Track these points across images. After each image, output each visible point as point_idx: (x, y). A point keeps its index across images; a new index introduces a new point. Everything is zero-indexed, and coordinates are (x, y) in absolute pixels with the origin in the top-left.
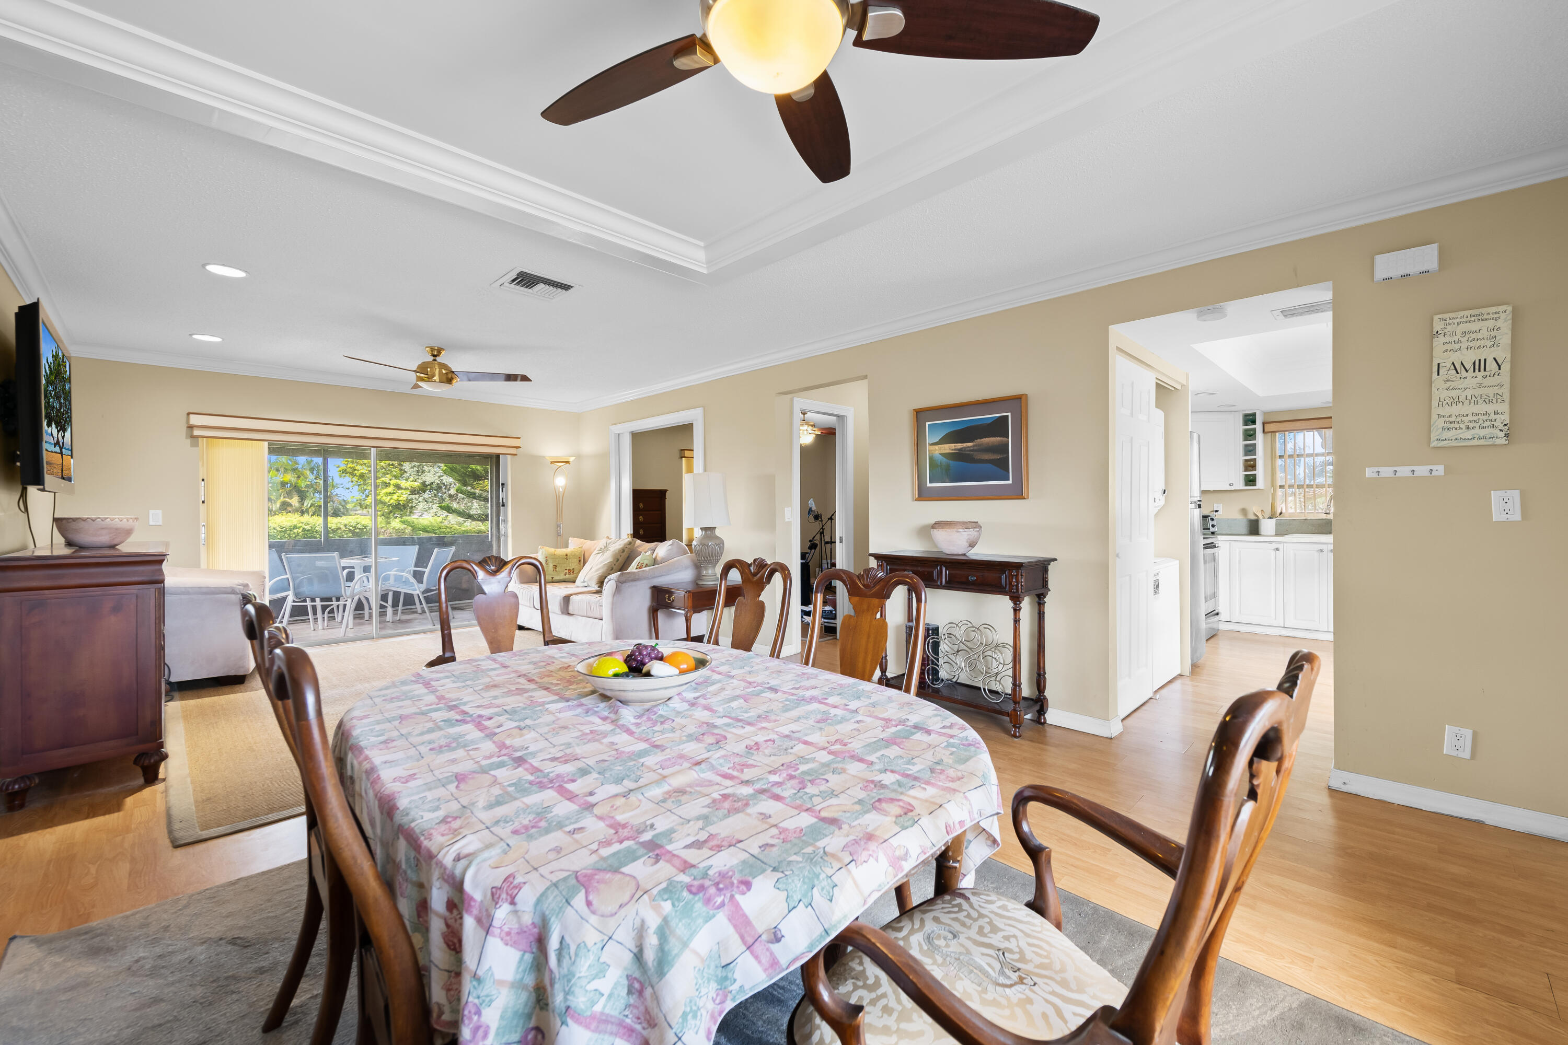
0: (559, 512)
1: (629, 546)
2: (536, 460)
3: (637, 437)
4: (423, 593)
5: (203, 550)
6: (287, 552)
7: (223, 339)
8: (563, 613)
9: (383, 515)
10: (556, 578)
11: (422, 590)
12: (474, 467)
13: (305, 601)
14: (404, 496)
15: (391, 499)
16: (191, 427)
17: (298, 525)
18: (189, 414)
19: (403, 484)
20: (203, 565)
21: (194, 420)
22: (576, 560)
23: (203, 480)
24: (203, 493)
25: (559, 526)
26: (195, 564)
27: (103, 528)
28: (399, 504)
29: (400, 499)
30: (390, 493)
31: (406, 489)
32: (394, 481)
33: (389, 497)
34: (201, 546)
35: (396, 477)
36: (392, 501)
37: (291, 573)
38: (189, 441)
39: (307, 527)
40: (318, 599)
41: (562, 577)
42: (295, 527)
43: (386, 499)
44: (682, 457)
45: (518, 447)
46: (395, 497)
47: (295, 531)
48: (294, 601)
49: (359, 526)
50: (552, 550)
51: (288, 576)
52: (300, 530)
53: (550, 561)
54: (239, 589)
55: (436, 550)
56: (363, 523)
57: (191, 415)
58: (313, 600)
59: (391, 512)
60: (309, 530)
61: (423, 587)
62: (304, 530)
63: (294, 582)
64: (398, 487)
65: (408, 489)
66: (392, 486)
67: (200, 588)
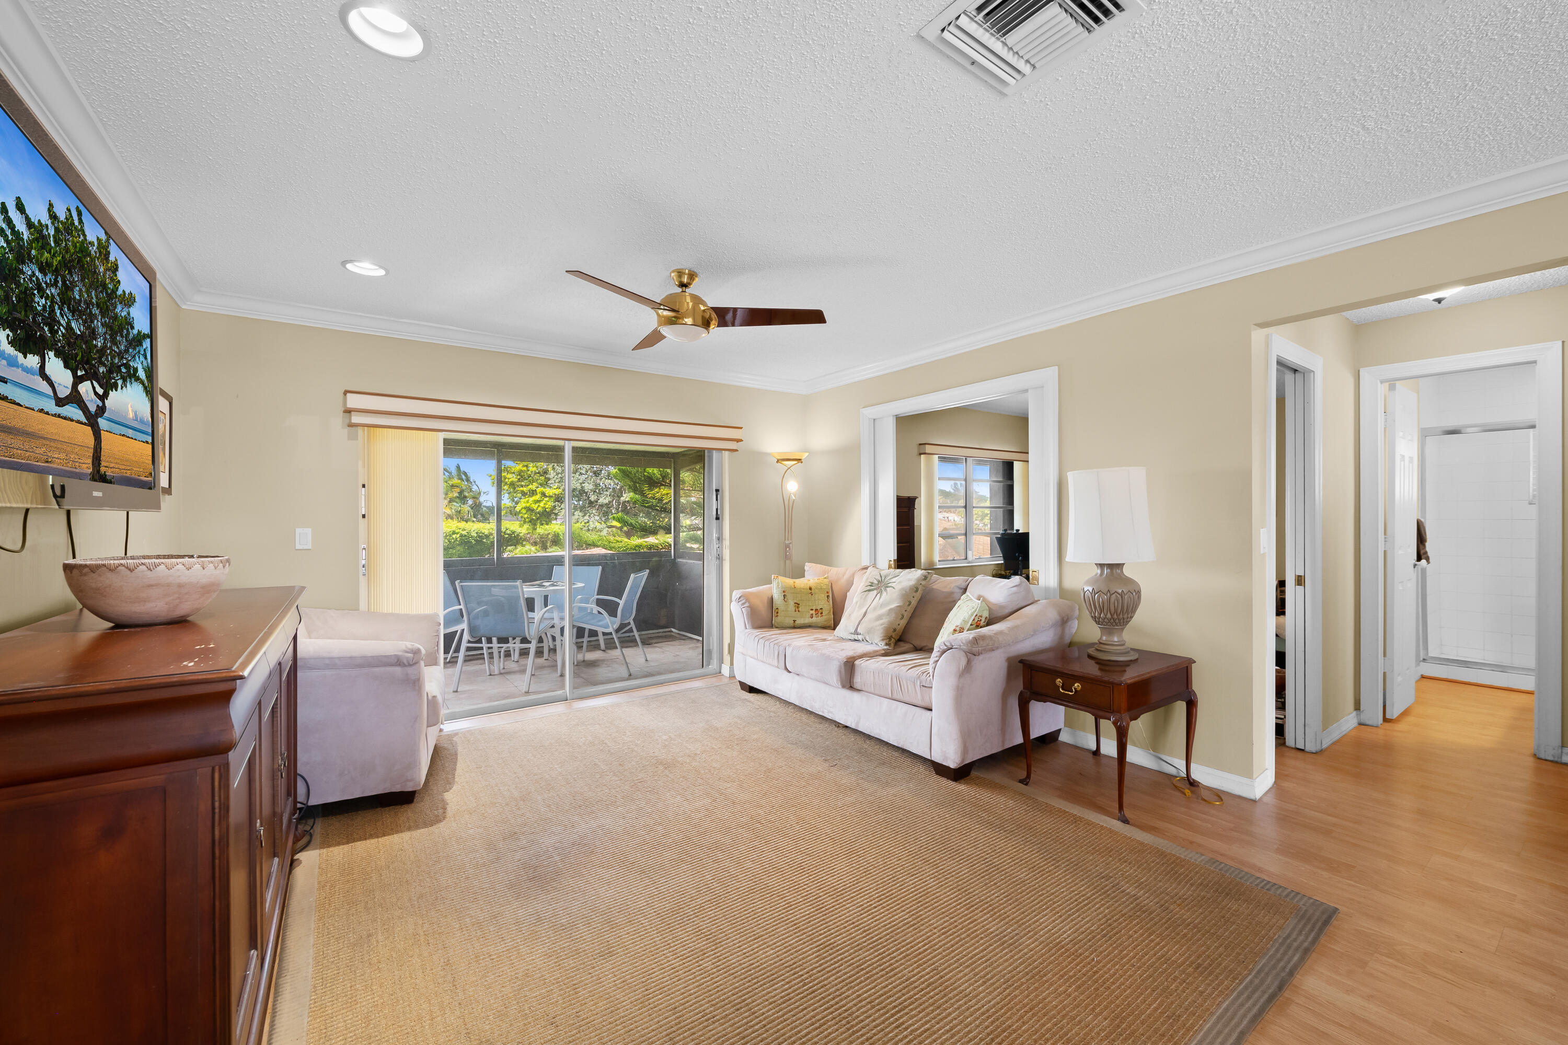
0: (788, 526)
1: (924, 583)
2: (759, 457)
3: (905, 423)
4: (617, 631)
5: (363, 581)
6: (463, 579)
7: (387, 272)
8: (844, 687)
9: (530, 522)
10: (800, 621)
11: (616, 626)
12: (650, 470)
13: (480, 641)
14: (548, 504)
15: (539, 506)
16: (348, 411)
17: (457, 531)
18: (346, 392)
19: (548, 491)
20: (363, 606)
21: (354, 401)
22: (824, 596)
23: (364, 486)
24: (363, 505)
25: (787, 546)
26: (350, 606)
27: (152, 586)
28: (545, 510)
29: (547, 506)
30: (538, 501)
31: (550, 497)
32: (540, 489)
33: (538, 504)
34: (361, 576)
35: (541, 485)
36: (539, 509)
37: (466, 604)
38: (346, 430)
39: (464, 533)
40: (494, 640)
41: (807, 620)
42: (454, 533)
43: (535, 506)
44: (921, 454)
45: (738, 441)
46: (542, 504)
47: (454, 536)
48: (469, 642)
49: (508, 532)
50: (789, 581)
51: (461, 607)
52: (458, 536)
53: (789, 596)
54: (407, 658)
55: (632, 576)
56: (511, 529)
57: (348, 395)
58: (489, 641)
59: (538, 519)
60: (465, 536)
61: (617, 622)
62: (461, 536)
63: (469, 614)
64: (544, 495)
65: (551, 497)
66: (539, 494)
67: (351, 658)
